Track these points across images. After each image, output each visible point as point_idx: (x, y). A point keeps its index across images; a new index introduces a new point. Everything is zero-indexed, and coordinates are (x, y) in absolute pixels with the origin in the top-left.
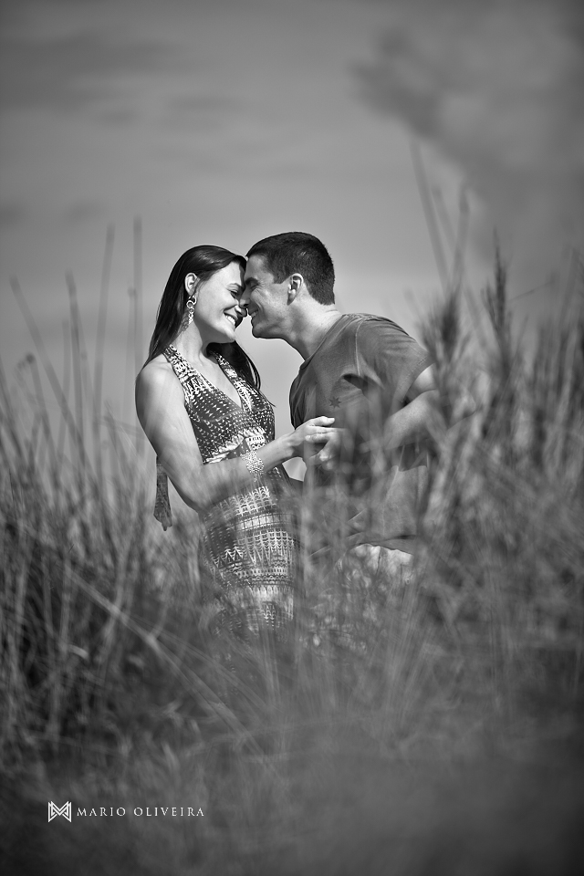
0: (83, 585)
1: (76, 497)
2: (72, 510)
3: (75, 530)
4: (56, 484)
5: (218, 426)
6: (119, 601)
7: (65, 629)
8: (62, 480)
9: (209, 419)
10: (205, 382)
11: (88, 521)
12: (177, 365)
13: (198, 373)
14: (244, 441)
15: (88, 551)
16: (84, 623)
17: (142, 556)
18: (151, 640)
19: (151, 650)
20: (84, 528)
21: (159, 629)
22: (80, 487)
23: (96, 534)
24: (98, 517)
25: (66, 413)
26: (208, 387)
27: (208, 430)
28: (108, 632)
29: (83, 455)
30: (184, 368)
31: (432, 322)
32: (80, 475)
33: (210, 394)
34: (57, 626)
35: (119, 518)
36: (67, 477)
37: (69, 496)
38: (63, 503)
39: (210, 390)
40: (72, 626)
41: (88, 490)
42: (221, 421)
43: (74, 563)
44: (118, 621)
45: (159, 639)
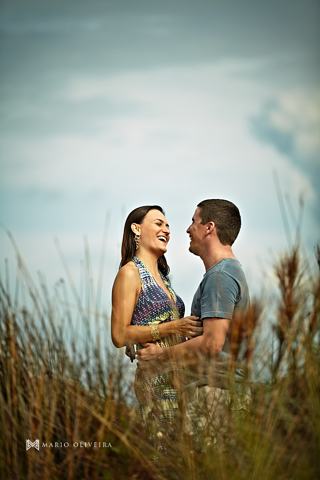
0: (87, 407)
1: (84, 358)
2: (82, 365)
3: (84, 376)
4: (74, 350)
5: (158, 305)
6: (107, 415)
7: (76, 432)
8: (77, 348)
9: (154, 300)
10: (154, 281)
11: (91, 371)
12: (140, 269)
13: (151, 275)
14: (169, 317)
15: (91, 388)
16: (87, 428)
17: (120, 390)
18: (124, 438)
19: (123, 443)
20: (88, 374)
21: (128, 433)
22: (87, 352)
23: (94, 378)
24: (97, 369)
25: (80, 309)
26: (155, 284)
27: (152, 306)
28: (100, 433)
29: (89, 333)
30: (144, 271)
31: (283, 266)
32: (87, 345)
33: (156, 288)
34: (72, 429)
35: (108, 370)
36: (80, 346)
37: (81, 357)
38: (78, 361)
39: (156, 286)
40: (80, 429)
41: (91, 353)
42: (160, 303)
43: (83, 394)
44: (106, 427)
45: (128, 438)
